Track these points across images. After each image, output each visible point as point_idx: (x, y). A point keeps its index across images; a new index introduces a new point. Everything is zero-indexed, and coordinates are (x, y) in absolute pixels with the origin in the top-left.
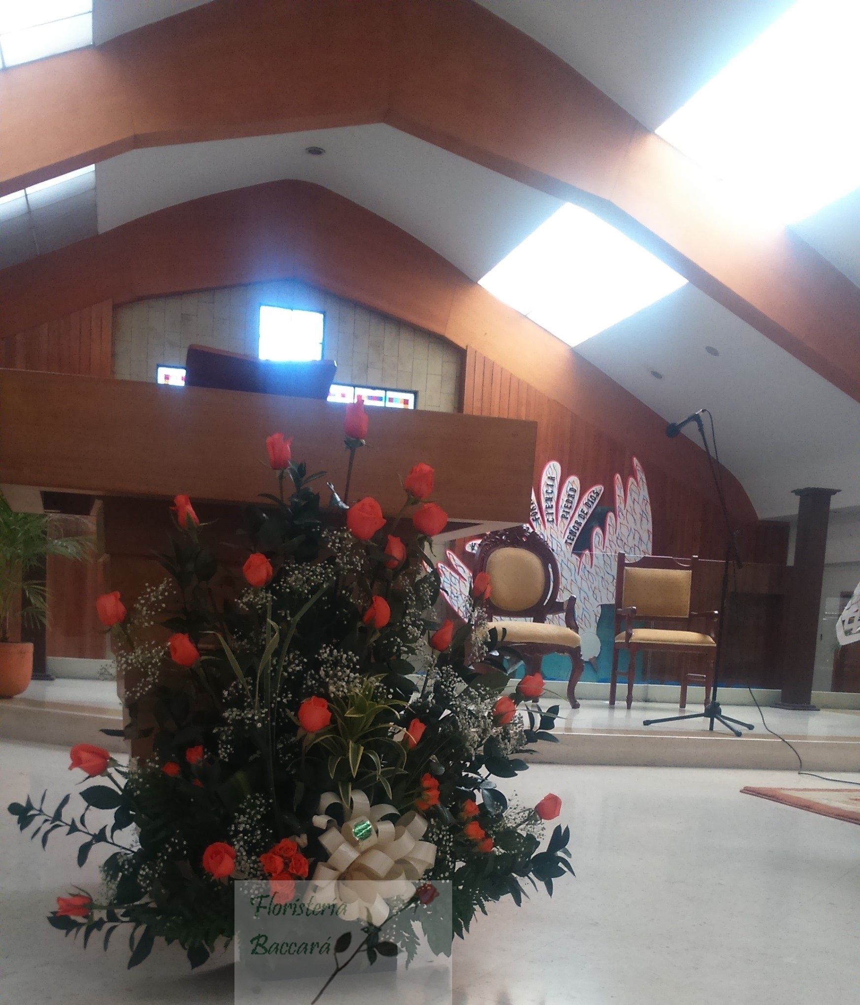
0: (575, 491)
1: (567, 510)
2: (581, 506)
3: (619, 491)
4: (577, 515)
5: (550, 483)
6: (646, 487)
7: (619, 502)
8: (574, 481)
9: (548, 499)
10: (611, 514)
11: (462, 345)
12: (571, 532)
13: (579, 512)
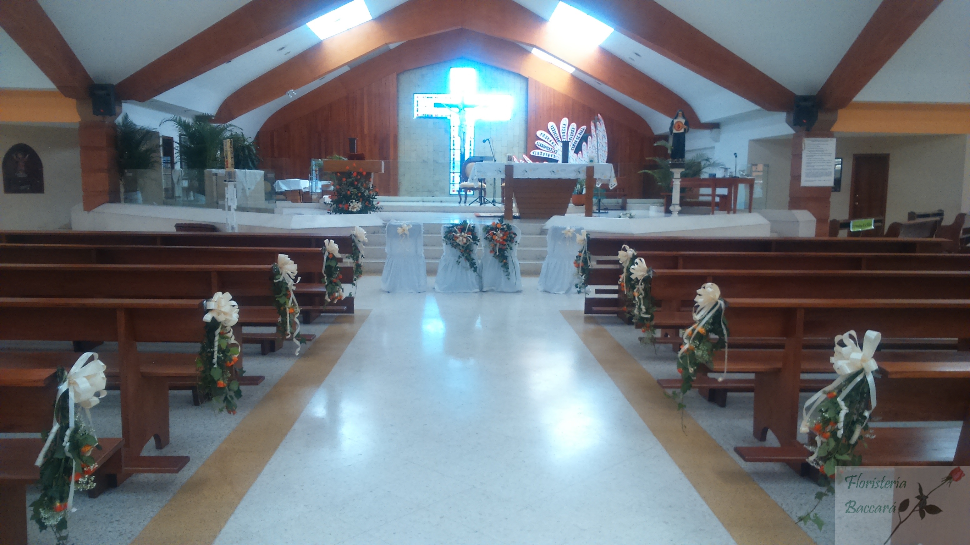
0: (574, 129)
1: (571, 136)
2: (577, 134)
3: (593, 128)
4: (575, 138)
5: (564, 126)
6: (604, 125)
7: (593, 132)
8: (574, 125)
9: (563, 133)
10: (590, 137)
11: (527, 77)
12: (573, 145)
13: (576, 137)
